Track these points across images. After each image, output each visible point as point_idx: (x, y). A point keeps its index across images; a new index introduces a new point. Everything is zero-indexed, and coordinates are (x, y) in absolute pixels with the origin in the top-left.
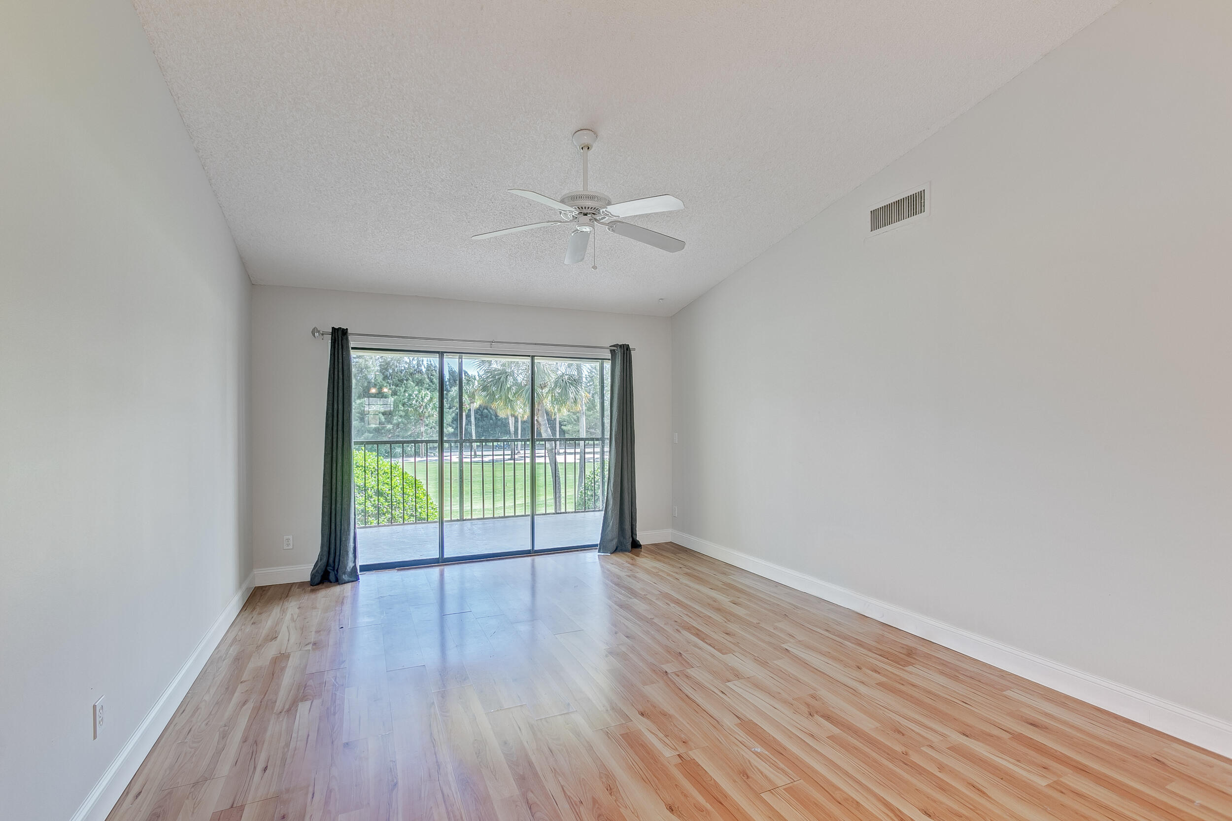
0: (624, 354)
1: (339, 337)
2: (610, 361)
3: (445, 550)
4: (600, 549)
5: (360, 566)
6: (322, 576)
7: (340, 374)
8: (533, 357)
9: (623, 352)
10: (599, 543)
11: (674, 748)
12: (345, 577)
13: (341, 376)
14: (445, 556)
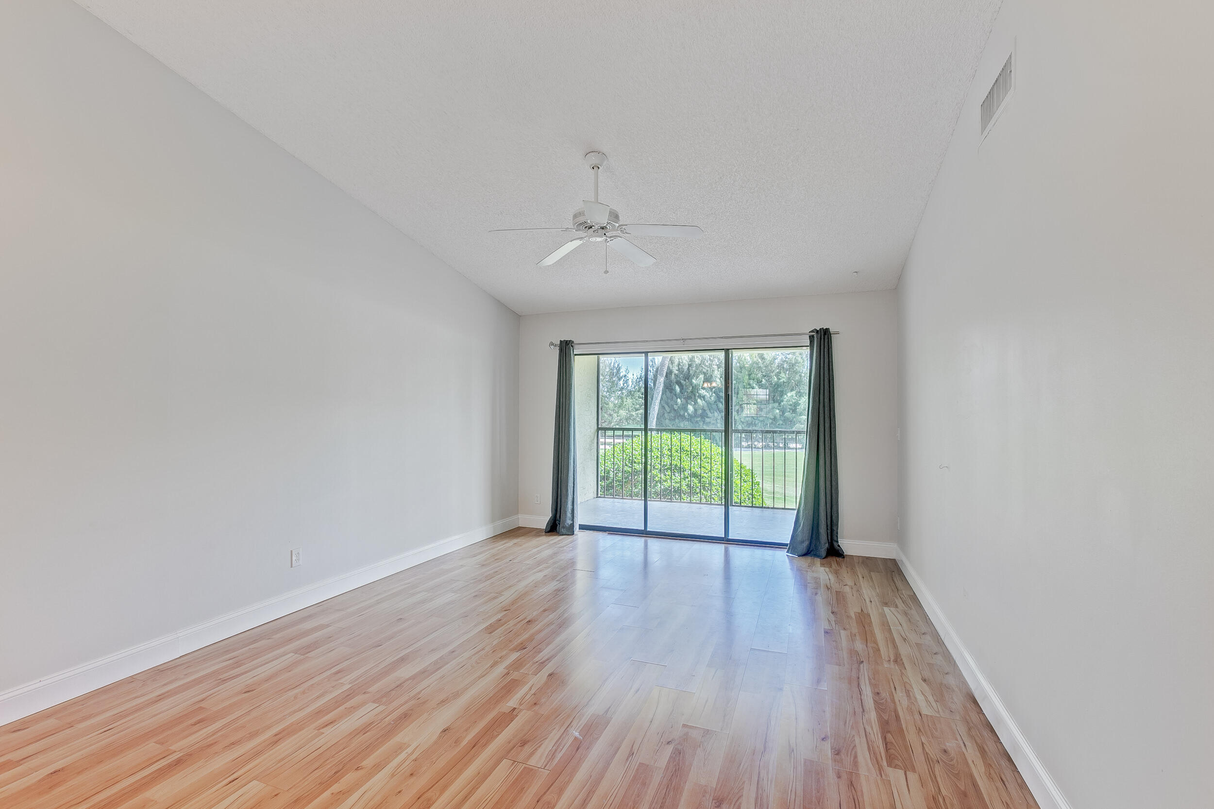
0: (821, 339)
1: (565, 348)
2: (809, 348)
3: (648, 525)
4: (789, 549)
5: (579, 525)
6: (551, 526)
7: (564, 375)
8: (727, 351)
9: (819, 338)
10: (789, 543)
11: (522, 703)
12: (563, 531)
13: (564, 377)
14: (648, 530)
